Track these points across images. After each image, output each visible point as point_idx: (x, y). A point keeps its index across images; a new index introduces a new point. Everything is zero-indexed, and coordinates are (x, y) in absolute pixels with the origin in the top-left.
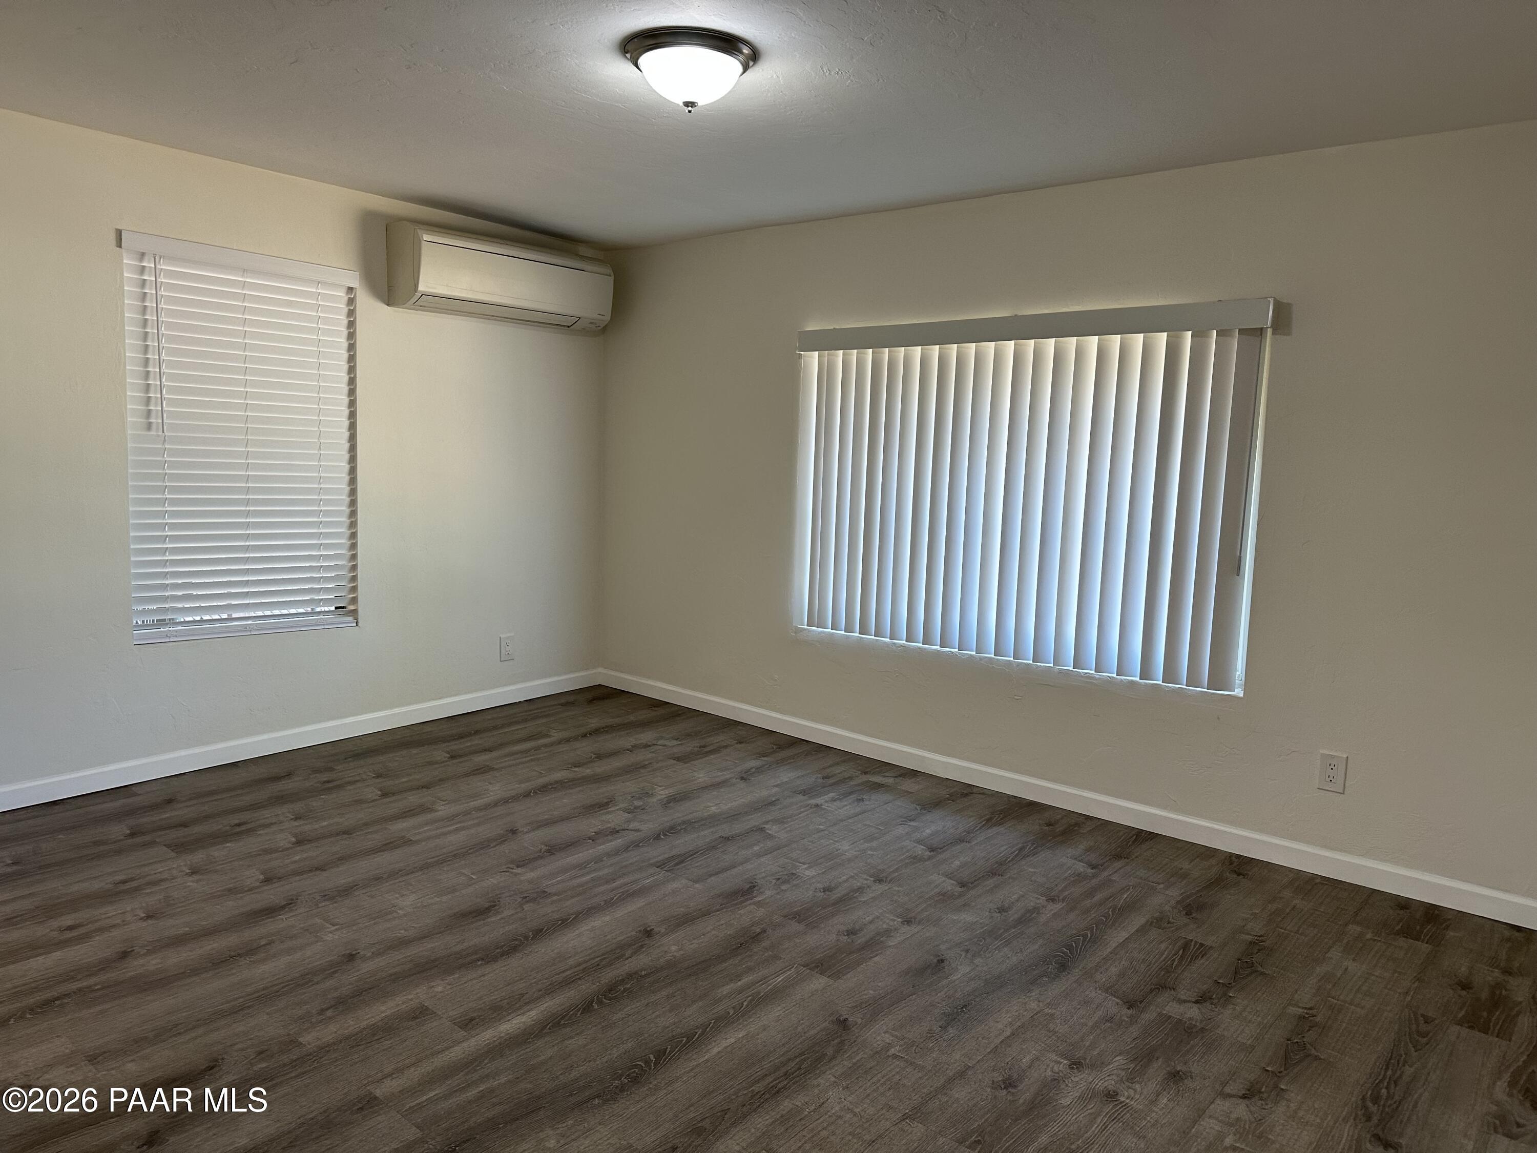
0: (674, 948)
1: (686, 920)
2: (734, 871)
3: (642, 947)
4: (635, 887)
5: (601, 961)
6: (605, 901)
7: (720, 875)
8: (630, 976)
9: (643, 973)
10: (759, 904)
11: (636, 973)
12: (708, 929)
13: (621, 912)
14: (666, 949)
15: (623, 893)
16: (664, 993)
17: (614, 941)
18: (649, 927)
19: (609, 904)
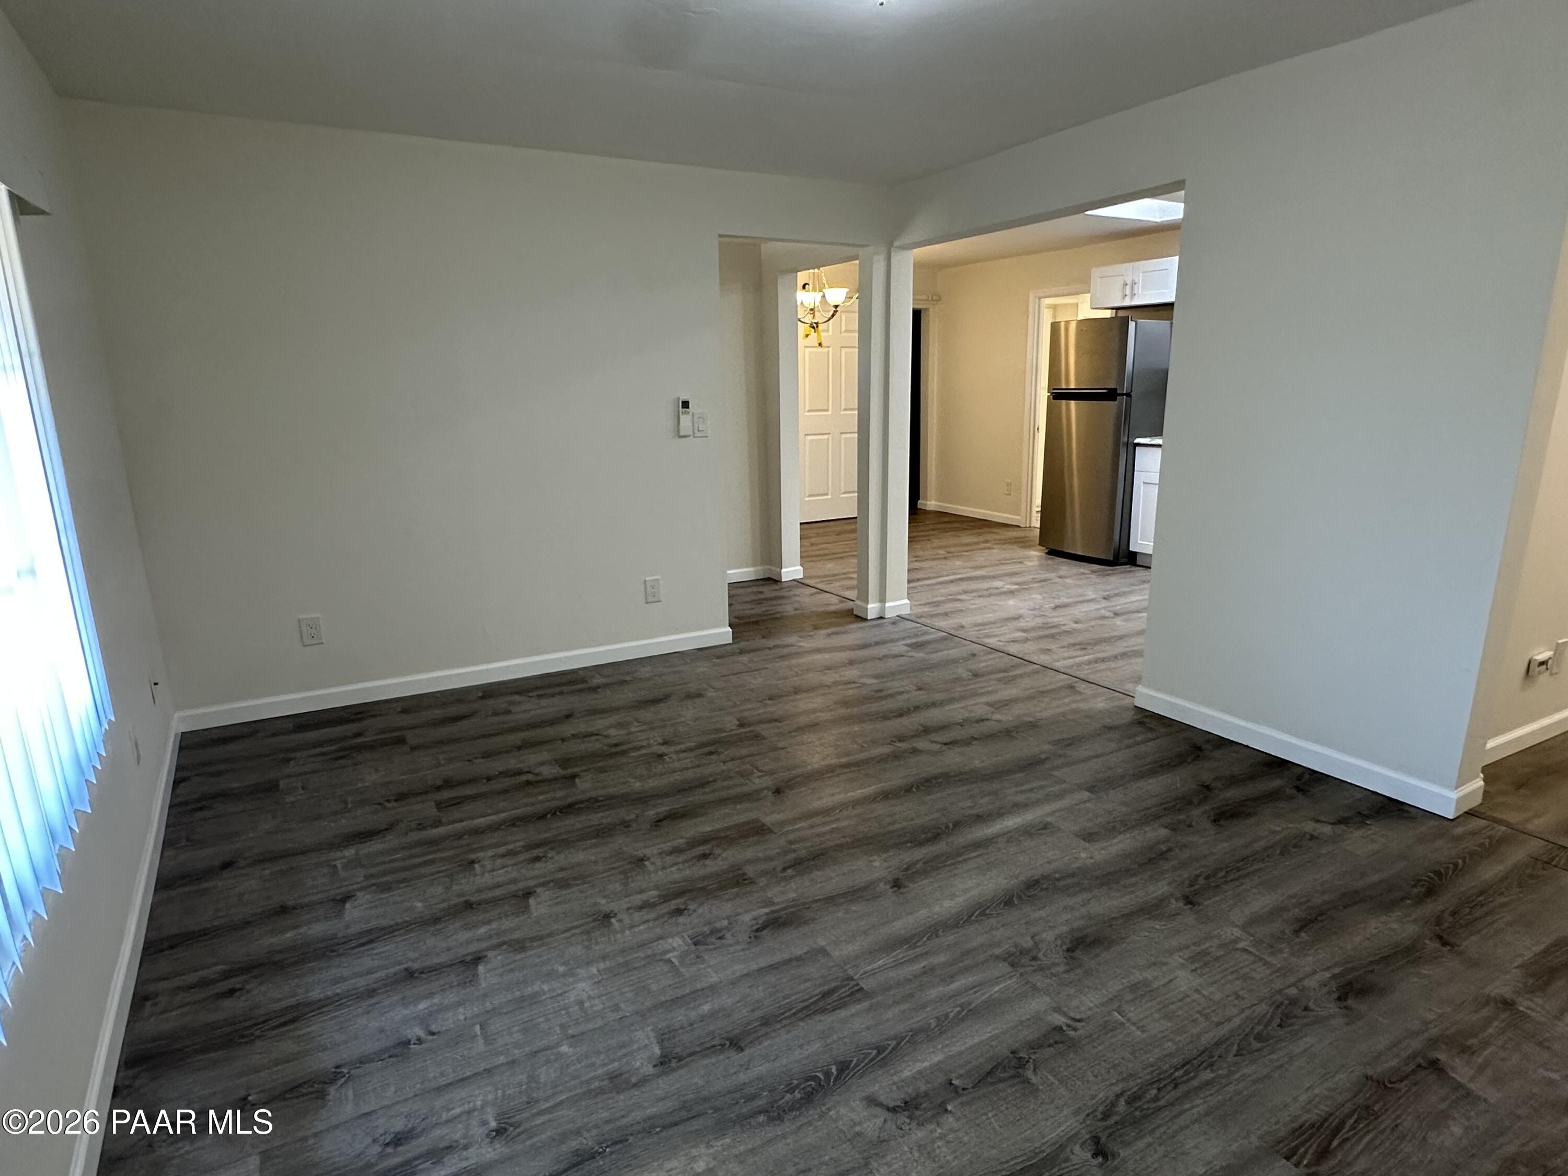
0: (877, 864)
1: (854, 894)
2: (763, 962)
3: (906, 870)
4: (899, 953)
5: (945, 861)
6: (937, 936)
7: (786, 956)
8: (921, 844)
9: (909, 845)
10: (768, 903)
11: (916, 846)
12: (837, 879)
13: (922, 915)
14: (885, 865)
15: (915, 946)
16: (897, 826)
17: (931, 880)
18: (894, 892)
19: (934, 930)
